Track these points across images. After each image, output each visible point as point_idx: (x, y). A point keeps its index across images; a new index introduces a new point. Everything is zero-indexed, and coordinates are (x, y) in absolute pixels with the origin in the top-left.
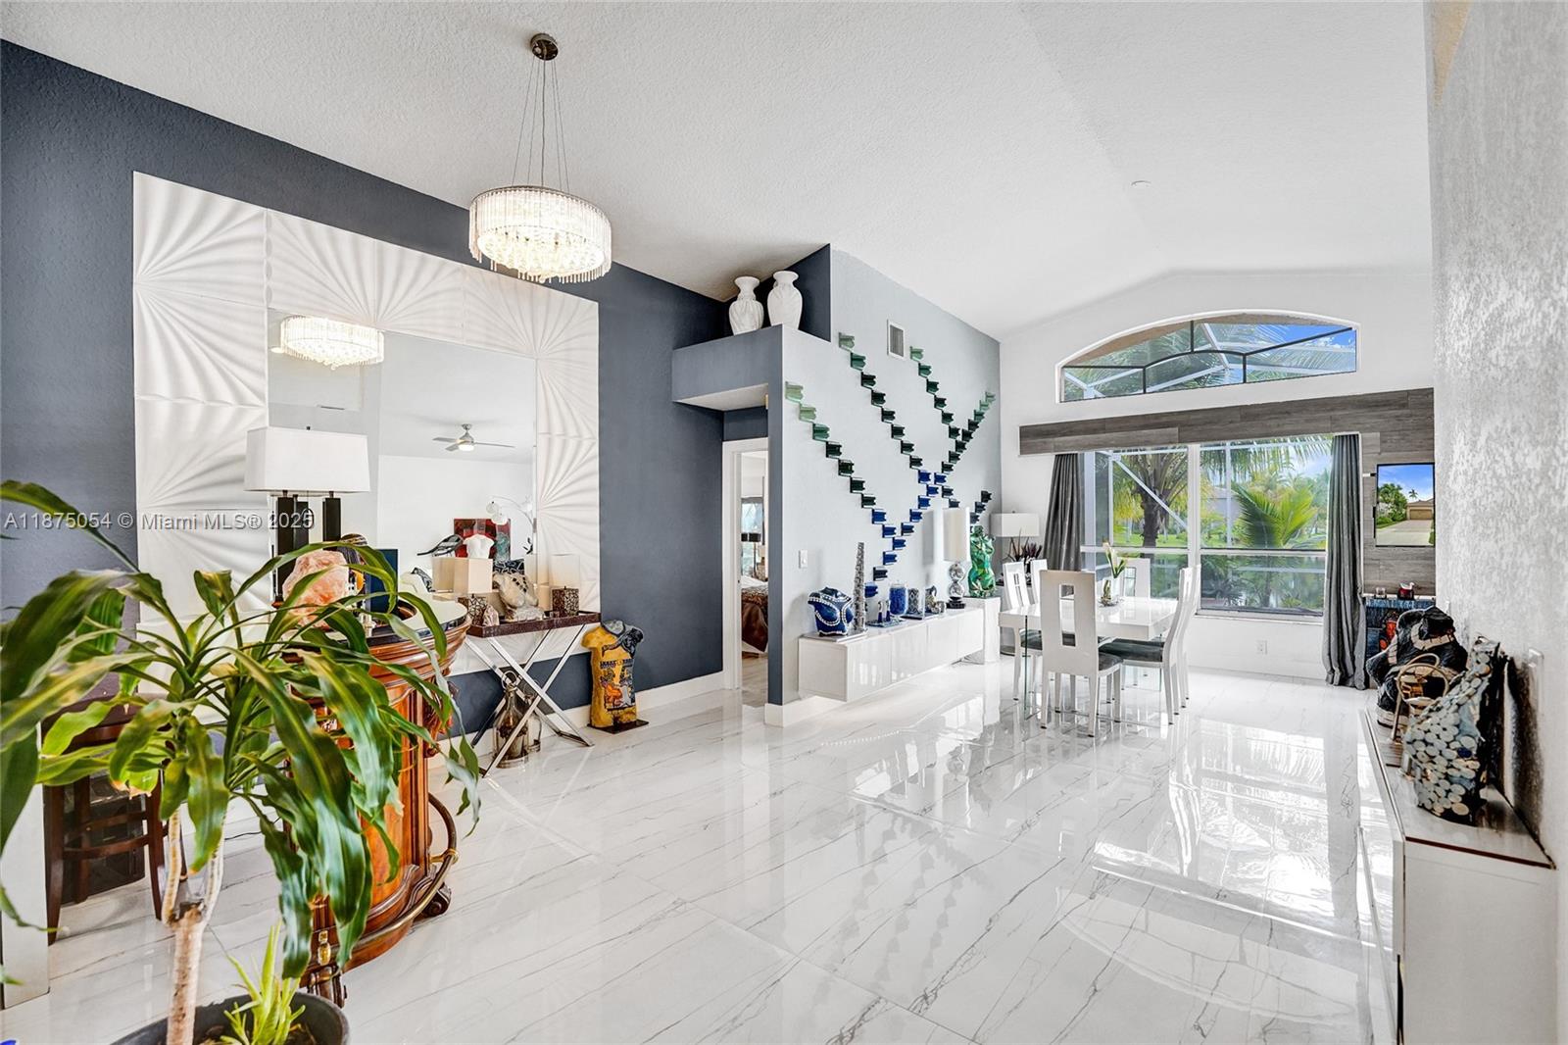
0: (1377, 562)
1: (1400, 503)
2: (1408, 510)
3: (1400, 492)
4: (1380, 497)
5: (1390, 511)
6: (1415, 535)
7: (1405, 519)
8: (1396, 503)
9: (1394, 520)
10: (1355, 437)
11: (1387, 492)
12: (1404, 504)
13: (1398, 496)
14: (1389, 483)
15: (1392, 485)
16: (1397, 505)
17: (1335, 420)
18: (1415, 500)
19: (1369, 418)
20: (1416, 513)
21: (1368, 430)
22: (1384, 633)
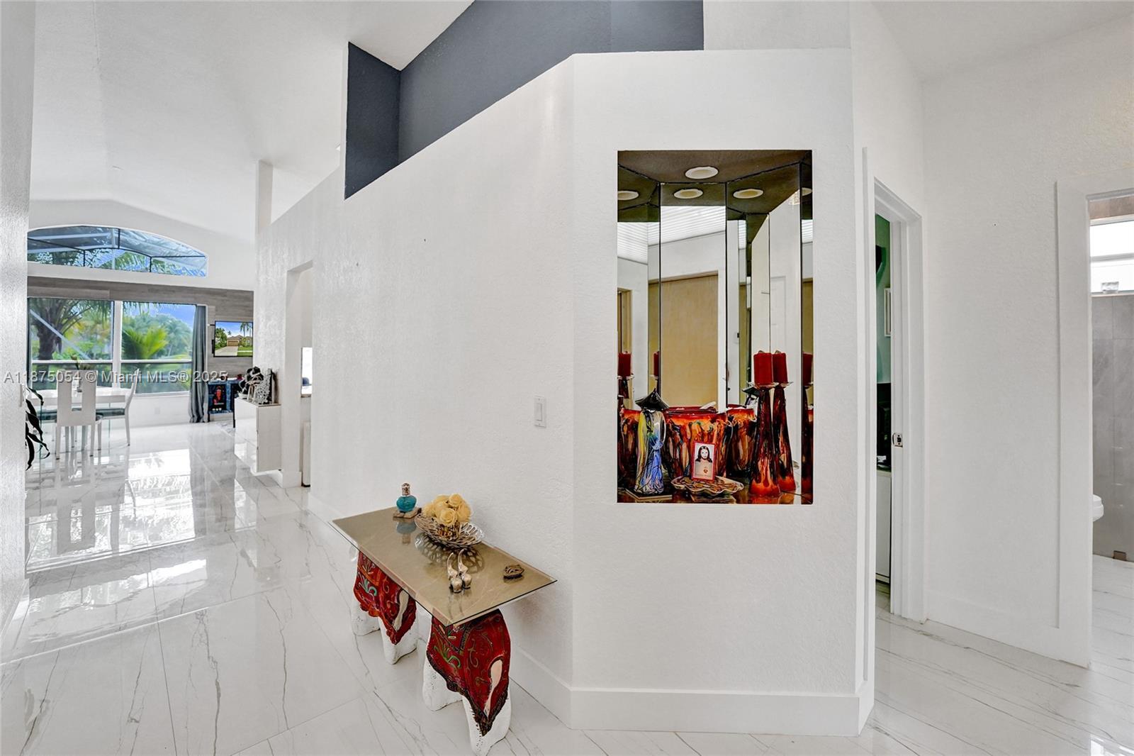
0: (213, 364)
1: (224, 338)
2: (228, 341)
3: (224, 332)
5: (220, 342)
7: (226, 346)
8: (222, 338)
10: (205, 307)
12: (226, 338)
13: (222, 334)
15: (221, 330)
17: (195, 298)
18: (230, 336)
19: (211, 299)
20: (231, 342)
21: (210, 305)
22: (215, 397)
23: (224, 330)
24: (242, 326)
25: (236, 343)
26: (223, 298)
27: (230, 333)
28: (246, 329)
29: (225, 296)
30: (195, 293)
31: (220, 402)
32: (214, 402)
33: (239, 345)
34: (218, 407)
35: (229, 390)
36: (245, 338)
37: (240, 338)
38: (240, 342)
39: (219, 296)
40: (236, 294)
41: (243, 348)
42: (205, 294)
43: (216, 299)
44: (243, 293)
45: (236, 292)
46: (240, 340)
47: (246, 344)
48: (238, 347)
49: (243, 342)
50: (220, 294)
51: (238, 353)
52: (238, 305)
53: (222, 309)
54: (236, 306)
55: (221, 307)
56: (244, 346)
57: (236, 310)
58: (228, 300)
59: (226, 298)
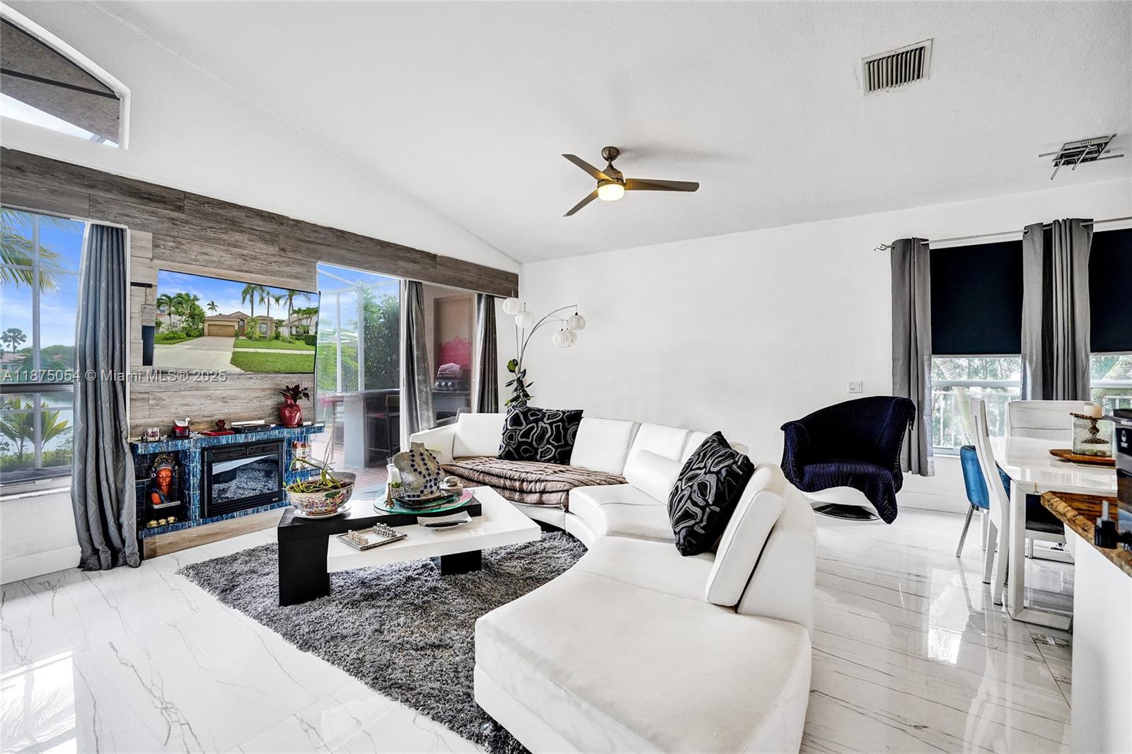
0: (146, 396)
1: (196, 316)
2: (206, 325)
3: (197, 303)
4: (173, 309)
5: (185, 325)
6: (213, 354)
7: (201, 334)
8: (192, 316)
9: (190, 336)
10: (119, 231)
11: (180, 303)
12: (201, 317)
13: (194, 307)
14: (183, 293)
15: (188, 295)
16: (193, 318)
17: (93, 202)
18: (214, 313)
19: (139, 211)
20: (216, 328)
21: (143, 227)
22: (155, 484)
23: (196, 299)
24: (245, 293)
25: (231, 331)
26: (175, 214)
27: (212, 306)
28: (256, 299)
29: (180, 209)
30: (92, 187)
31: (170, 498)
32: (150, 502)
33: (236, 335)
34: (164, 513)
35: (195, 466)
36: (253, 320)
37: (242, 318)
38: (241, 329)
39: (163, 205)
40: (208, 209)
41: (250, 341)
42: (124, 195)
43: (152, 213)
44: (225, 208)
45: (208, 203)
46: (241, 323)
47: (257, 334)
48: (232, 340)
49: (249, 330)
50: (165, 203)
51: (234, 353)
52: (214, 238)
53: (171, 244)
54: (208, 240)
55: (169, 238)
56: (251, 339)
57: (209, 250)
58: (187, 222)
59: (183, 216)
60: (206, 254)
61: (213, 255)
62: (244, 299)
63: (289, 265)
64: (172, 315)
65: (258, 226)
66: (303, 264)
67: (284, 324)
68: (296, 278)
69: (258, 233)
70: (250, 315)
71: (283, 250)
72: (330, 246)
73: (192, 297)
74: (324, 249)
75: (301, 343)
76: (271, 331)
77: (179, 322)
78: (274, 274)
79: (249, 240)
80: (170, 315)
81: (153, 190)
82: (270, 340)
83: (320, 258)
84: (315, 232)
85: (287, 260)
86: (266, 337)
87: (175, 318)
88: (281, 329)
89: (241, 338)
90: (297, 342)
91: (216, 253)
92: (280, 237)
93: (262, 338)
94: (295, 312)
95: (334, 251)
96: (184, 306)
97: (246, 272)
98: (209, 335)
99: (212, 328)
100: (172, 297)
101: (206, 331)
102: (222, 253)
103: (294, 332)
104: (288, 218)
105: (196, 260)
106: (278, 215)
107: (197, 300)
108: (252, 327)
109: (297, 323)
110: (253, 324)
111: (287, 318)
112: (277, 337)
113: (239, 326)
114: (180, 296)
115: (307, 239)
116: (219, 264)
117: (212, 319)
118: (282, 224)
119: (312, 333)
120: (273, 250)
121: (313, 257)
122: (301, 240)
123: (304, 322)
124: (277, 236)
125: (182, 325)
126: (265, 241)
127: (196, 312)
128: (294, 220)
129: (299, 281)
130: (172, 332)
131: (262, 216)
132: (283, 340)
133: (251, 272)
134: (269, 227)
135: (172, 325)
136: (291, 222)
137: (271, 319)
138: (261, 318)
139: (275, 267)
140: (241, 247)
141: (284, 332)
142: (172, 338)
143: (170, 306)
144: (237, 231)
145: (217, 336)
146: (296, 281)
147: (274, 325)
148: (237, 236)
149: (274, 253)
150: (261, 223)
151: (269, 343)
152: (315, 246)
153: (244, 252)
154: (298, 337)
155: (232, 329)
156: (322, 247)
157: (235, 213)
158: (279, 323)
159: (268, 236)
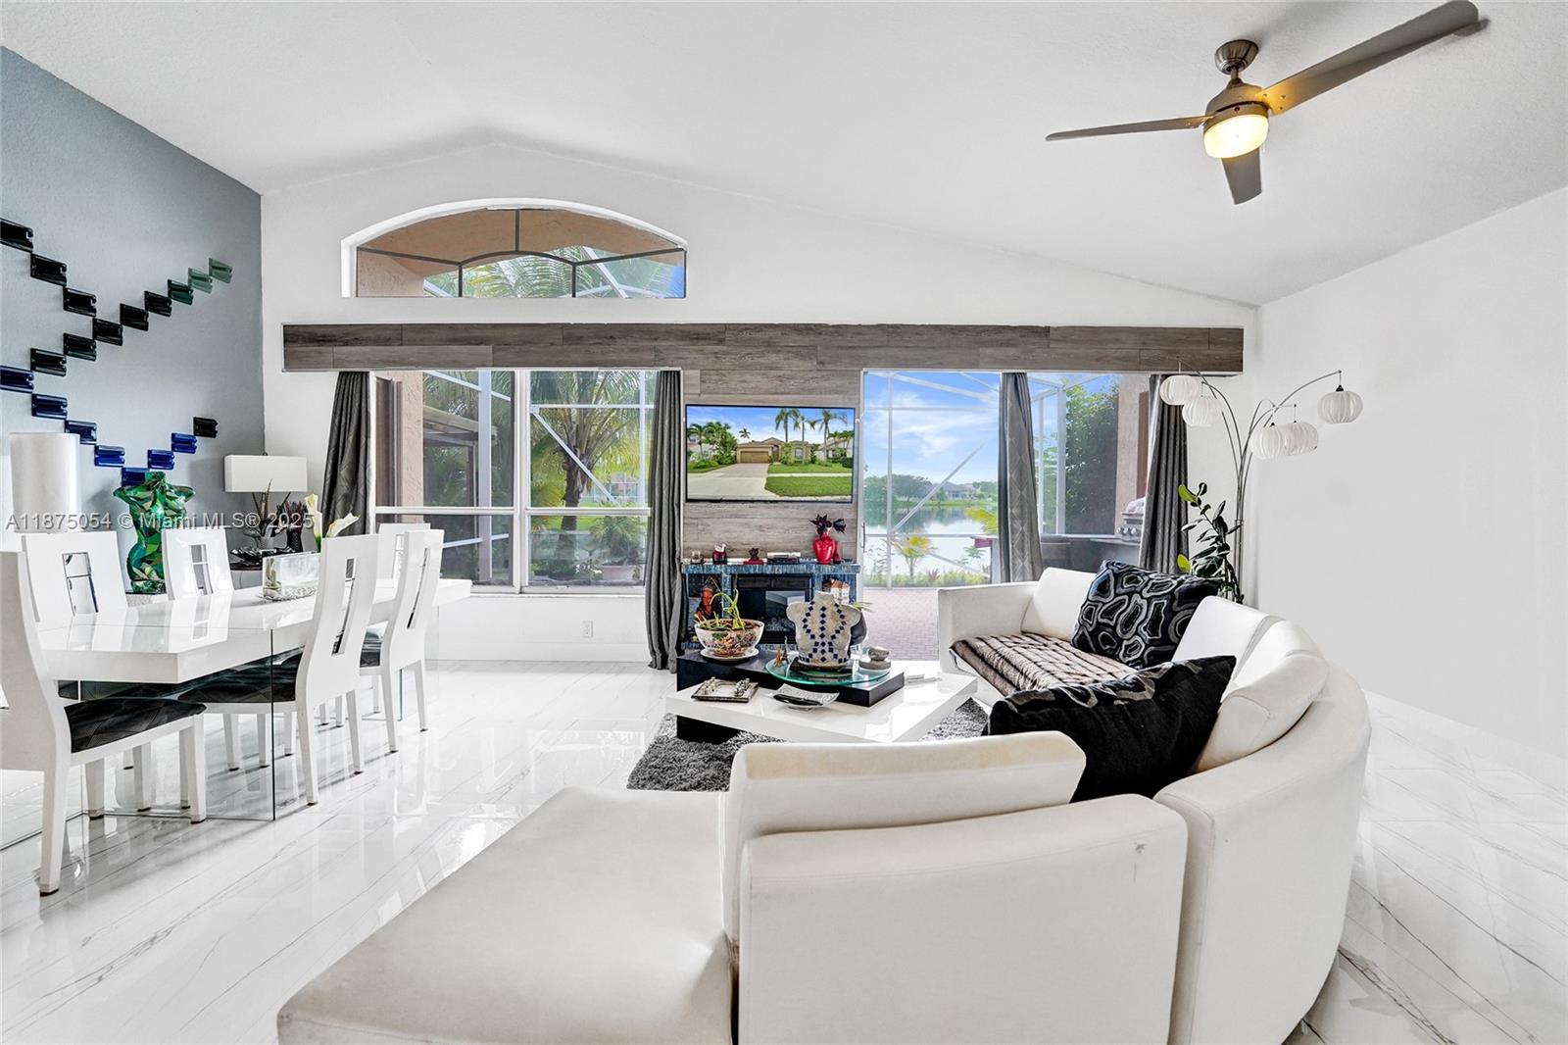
1: (727, 443)
2: (739, 452)
3: (728, 431)
4: (703, 438)
5: (716, 453)
6: (747, 480)
7: (734, 461)
8: (724, 444)
9: (720, 463)
11: (712, 432)
12: (734, 445)
13: (725, 435)
14: (714, 421)
15: (718, 423)
16: (725, 446)
17: (657, 352)
18: (747, 440)
19: (690, 353)
20: (749, 455)
21: (692, 367)
23: (727, 427)
24: (779, 419)
26: (717, 348)
27: (745, 433)
28: (790, 423)
29: (721, 342)
30: (656, 340)
33: (771, 461)
36: (788, 445)
37: (776, 444)
38: (775, 454)
39: (707, 342)
40: (746, 335)
41: (784, 466)
42: (678, 340)
43: (701, 351)
44: (762, 330)
45: (746, 329)
46: (775, 449)
47: (792, 459)
48: (767, 465)
49: (784, 455)
50: (709, 339)
51: (768, 479)
52: (751, 365)
53: (714, 377)
54: (747, 368)
55: (712, 372)
56: (786, 463)
57: (748, 377)
58: (727, 353)
59: (724, 348)
60: (745, 381)
61: (751, 382)
62: (778, 425)
63: (829, 379)
64: (703, 444)
65: (795, 341)
66: (844, 375)
67: (820, 447)
68: (837, 393)
69: (794, 350)
70: (784, 440)
71: (822, 363)
72: (877, 347)
73: (723, 426)
74: (871, 353)
75: (839, 466)
76: (807, 454)
77: (710, 450)
78: (811, 391)
79: (785, 359)
80: (700, 444)
81: (700, 330)
82: (806, 464)
83: (865, 365)
84: (859, 334)
85: (825, 373)
86: (800, 462)
87: (706, 447)
88: (816, 453)
89: (775, 463)
90: (834, 465)
91: (755, 380)
92: (819, 348)
93: (797, 463)
94: (831, 435)
95: (882, 352)
96: (715, 434)
97: (782, 394)
98: (742, 462)
99: (744, 455)
100: (702, 425)
101: (738, 458)
102: (759, 379)
103: (831, 456)
104: (827, 326)
105: (735, 389)
106: (815, 325)
107: (729, 428)
108: (787, 453)
109: (833, 447)
110: (787, 449)
111: (823, 441)
112: (813, 461)
113: (773, 452)
114: (710, 424)
115: (850, 345)
116: (756, 391)
117: (745, 446)
118: (820, 334)
119: (849, 456)
120: (811, 364)
121: (857, 365)
122: (842, 348)
123: (841, 445)
124: (815, 347)
125: (713, 453)
126: (802, 357)
127: (728, 440)
128: (833, 326)
129: (841, 396)
130: (703, 461)
131: (798, 330)
132: (820, 464)
133: (788, 394)
134: (806, 340)
135: (704, 454)
136: (830, 329)
137: (806, 444)
138: (796, 443)
139: (813, 384)
140: (777, 368)
141: (821, 455)
142: (703, 467)
143: (700, 435)
144: (773, 352)
145: (751, 462)
146: (836, 396)
147: (810, 449)
148: (772, 358)
149: (813, 368)
150: (797, 338)
151: (806, 467)
152: (860, 351)
153: (780, 373)
154: (835, 460)
155: (765, 455)
156: (868, 351)
157: (771, 333)
158: (815, 447)
159: (804, 351)
